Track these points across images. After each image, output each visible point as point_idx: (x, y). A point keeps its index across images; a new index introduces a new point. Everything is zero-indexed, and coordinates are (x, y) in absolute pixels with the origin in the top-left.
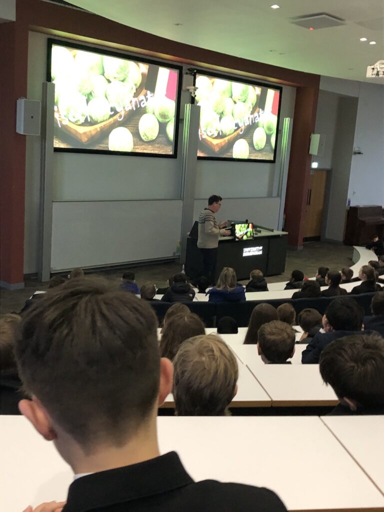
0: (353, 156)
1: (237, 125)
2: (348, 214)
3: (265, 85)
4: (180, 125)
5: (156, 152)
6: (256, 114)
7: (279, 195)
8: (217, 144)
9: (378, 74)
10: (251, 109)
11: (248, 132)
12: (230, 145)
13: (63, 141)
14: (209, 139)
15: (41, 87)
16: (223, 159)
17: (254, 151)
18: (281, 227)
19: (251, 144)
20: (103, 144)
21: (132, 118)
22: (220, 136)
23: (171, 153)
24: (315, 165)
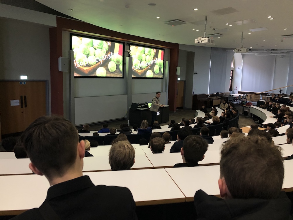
0: (194, 75)
1: (147, 64)
2: (193, 97)
3: (158, 49)
4: (125, 65)
5: (116, 76)
6: (155, 60)
7: (166, 91)
8: (140, 72)
9: (199, 42)
10: (153, 58)
11: (152, 67)
12: (145, 72)
13: (78, 73)
14: (137, 70)
15: (68, 52)
16: (142, 78)
17: (155, 74)
18: (167, 104)
19: (153, 72)
20: (94, 74)
21: (105, 63)
22: (141, 69)
23: (122, 76)
24: (179, 79)
